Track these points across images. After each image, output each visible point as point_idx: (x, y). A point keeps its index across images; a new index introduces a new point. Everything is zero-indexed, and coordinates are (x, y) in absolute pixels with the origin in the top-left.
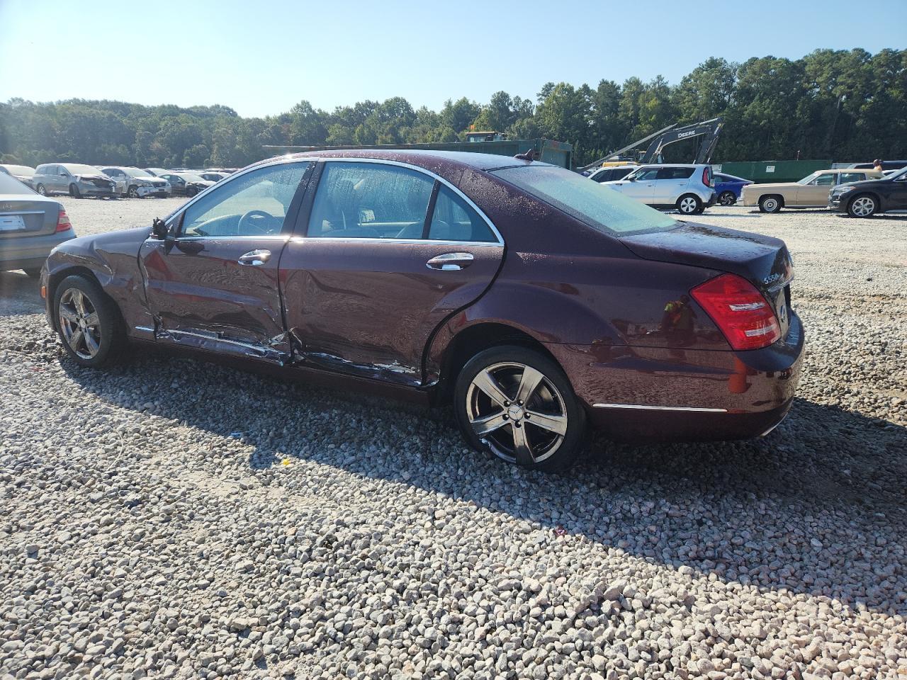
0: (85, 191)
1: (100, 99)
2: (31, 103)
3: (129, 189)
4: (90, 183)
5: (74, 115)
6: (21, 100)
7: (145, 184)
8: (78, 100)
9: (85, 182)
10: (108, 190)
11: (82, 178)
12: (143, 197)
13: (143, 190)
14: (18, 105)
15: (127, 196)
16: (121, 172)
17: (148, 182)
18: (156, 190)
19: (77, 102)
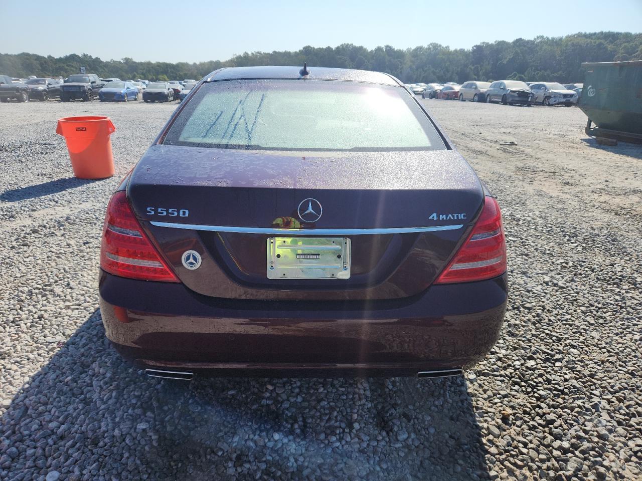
0: (510, 100)
1: (598, 31)
2: (548, 38)
3: (545, 99)
4: (516, 94)
5: (573, 45)
6: (542, 37)
7: (556, 95)
8: (581, 33)
9: (513, 94)
10: (525, 99)
11: (511, 91)
12: (552, 105)
13: (554, 100)
14: (540, 40)
15: (542, 104)
16: (544, 86)
17: (559, 94)
18: (564, 100)
19: (579, 35)
